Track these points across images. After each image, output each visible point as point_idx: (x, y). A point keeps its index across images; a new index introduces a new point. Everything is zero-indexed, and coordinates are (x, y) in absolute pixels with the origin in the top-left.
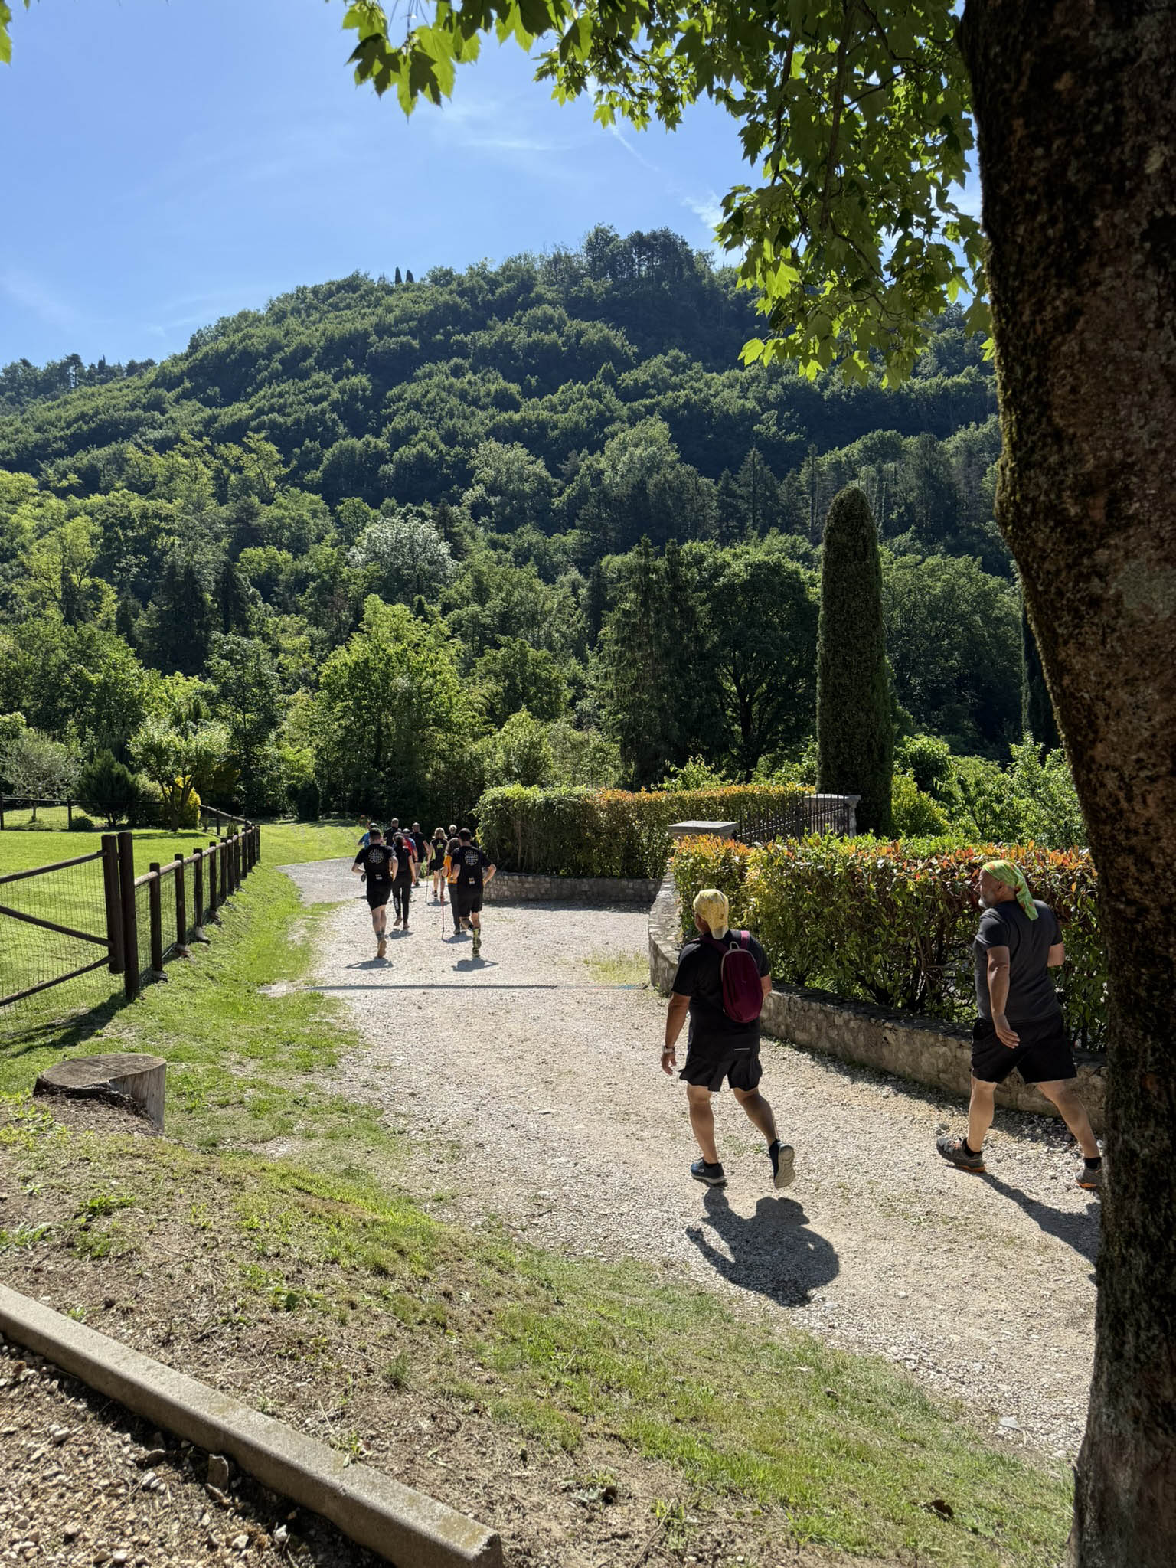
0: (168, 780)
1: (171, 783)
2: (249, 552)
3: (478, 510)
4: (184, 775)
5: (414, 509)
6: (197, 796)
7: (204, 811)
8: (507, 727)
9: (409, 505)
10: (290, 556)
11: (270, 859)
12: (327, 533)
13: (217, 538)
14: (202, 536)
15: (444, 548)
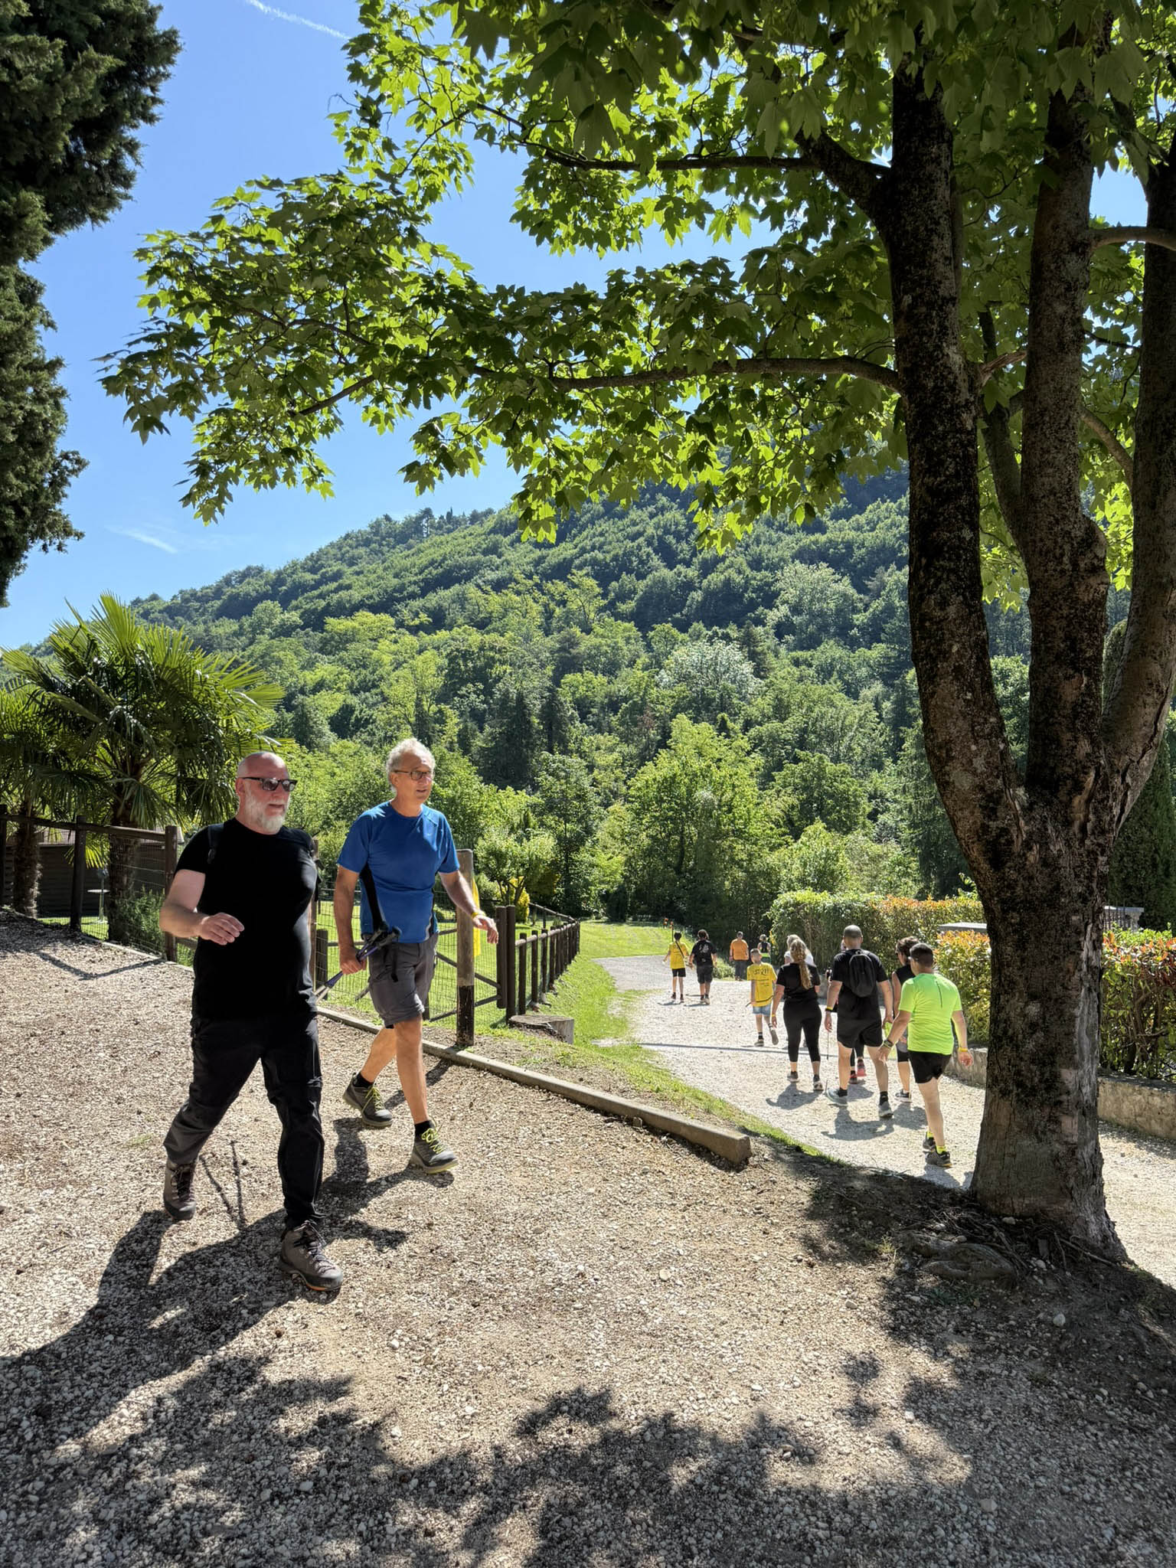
0: (503, 880)
1: (506, 883)
2: (569, 678)
3: (782, 629)
4: (518, 876)
5: (720, 631)
6: (527, 895)
7: (532, 908)
8: (803, 838)
9: (715, 628)
10: (605, 679)
11: (587, 952)
12: (638, 657)
13: (543, 666)
14: (531, 665)
15: (747, 668)
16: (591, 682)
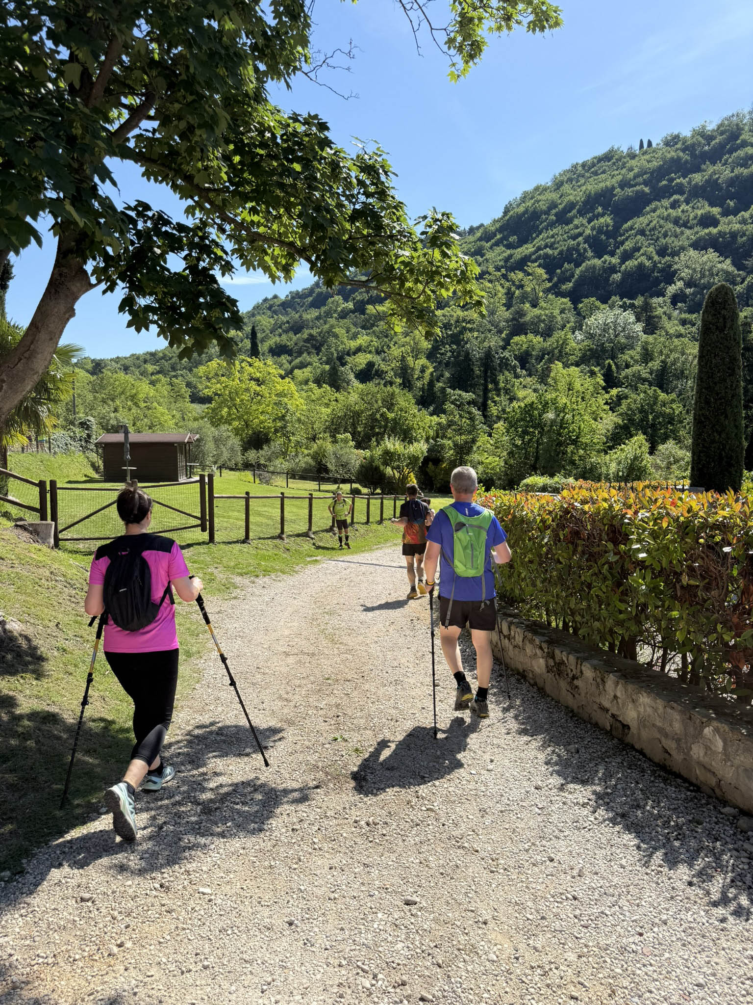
0: (399, 470)
2: (516, 339)
3: (676, 299)
4: (407, 468)
6: (413, 478)
9: (625, 299)
10: (542, 339)
14: (490, 331)
15: (639, 327)
16: (531, 341)
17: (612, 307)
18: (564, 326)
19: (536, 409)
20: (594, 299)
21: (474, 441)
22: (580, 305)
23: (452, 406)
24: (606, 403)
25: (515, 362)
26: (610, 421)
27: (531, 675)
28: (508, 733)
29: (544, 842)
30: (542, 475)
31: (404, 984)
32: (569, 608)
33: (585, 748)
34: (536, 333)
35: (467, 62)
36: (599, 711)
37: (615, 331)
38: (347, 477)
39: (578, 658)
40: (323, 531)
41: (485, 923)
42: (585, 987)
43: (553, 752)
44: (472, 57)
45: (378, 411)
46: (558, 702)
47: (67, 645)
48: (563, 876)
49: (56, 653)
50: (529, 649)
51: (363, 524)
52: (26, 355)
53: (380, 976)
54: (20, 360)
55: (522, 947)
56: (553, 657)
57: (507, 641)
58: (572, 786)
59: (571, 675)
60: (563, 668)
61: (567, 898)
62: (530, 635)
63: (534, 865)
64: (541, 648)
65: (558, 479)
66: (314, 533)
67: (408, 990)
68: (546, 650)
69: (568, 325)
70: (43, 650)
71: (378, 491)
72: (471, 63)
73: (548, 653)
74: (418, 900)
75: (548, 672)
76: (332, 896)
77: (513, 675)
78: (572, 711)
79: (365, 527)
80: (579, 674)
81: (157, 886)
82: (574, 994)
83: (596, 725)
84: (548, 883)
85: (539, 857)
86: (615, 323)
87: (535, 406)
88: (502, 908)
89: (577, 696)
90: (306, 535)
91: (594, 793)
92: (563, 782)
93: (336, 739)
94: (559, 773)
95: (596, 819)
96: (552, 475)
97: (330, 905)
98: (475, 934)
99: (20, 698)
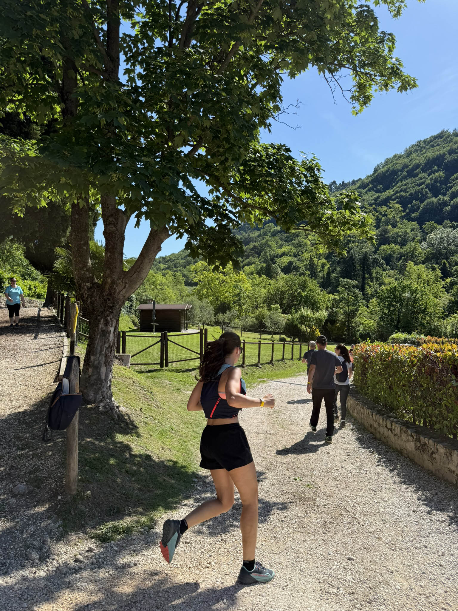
1: (311, 328)
2: (383, 247)
4: (314, 326)
5: (456, 224)
6: (319, 333)
9: (453, 222)
10: (399, 247)
16: (393, 248)
17: (445, 227)
18: (413, 239)
19: (398, 291)
20: (433, 222)
21: (357, 310)
22: (424, 226)
23: (343, 288)
24: (443, 287)
25: (382, 261)
26: (445, 299)
27: (405, 452)
28: (394, 483)
29: (420, 538)
30: (403, 332)
31: (353, 593)
32: (428, 413)
33: (441, 493)
34: (396, 243)
35: (362, 106)
36: (448, 472)
37: (448, 242)
38: (277, 330)
39: (435, 442)
40: (266, 363)
41: (392, 572)
42: (449, 605)
43: (423, 494)
44: (365, 103)
45: (296, 291)
46: (423, 467)
47: (147, 420)
48: (433, 555)
49: (143, 425)
50: (404, 436)
51: (289, 360)
52: (138, 270)
53: (341, 589)
54: (135, 272)
55: (414, 585)
56: (420, 441)
57: (390, 432)
58: (435, 511)
59: (431, 452)
60: (425, 447)
61: (436, 565)
62: (404, 429)
63: (416, 548)
64: (412, 436)
65: (414, 336)
66: (261, 364)
67: (356, 596)
68: (415, 437)
69: (416, 238)
70: (137, 423)
71: (297, 340)
72: (364, 106)
73: (416, 439)
74: (355, 558)
75: (416, 450)
76: (309, 552)
77: (394, 452)
78: (432, 472)
79: (290, 362)
80: (435, 451)
81: (220, 540)
82: (444, 607)
83: (447, 481)
84: (425, 557)
85: (418, 545)
86: (448, 237)
87: (397, 289)
88: (401, 567)
89: (434, 463)
90: (256, 365)
91: (449, 516)
92: (430, 509)
93: (296, 480)
94: (427, 505)
95: (450, 529)
96: (410, 333)
97: (308, 556)
98: (387, 577)
99: (132, 446)
